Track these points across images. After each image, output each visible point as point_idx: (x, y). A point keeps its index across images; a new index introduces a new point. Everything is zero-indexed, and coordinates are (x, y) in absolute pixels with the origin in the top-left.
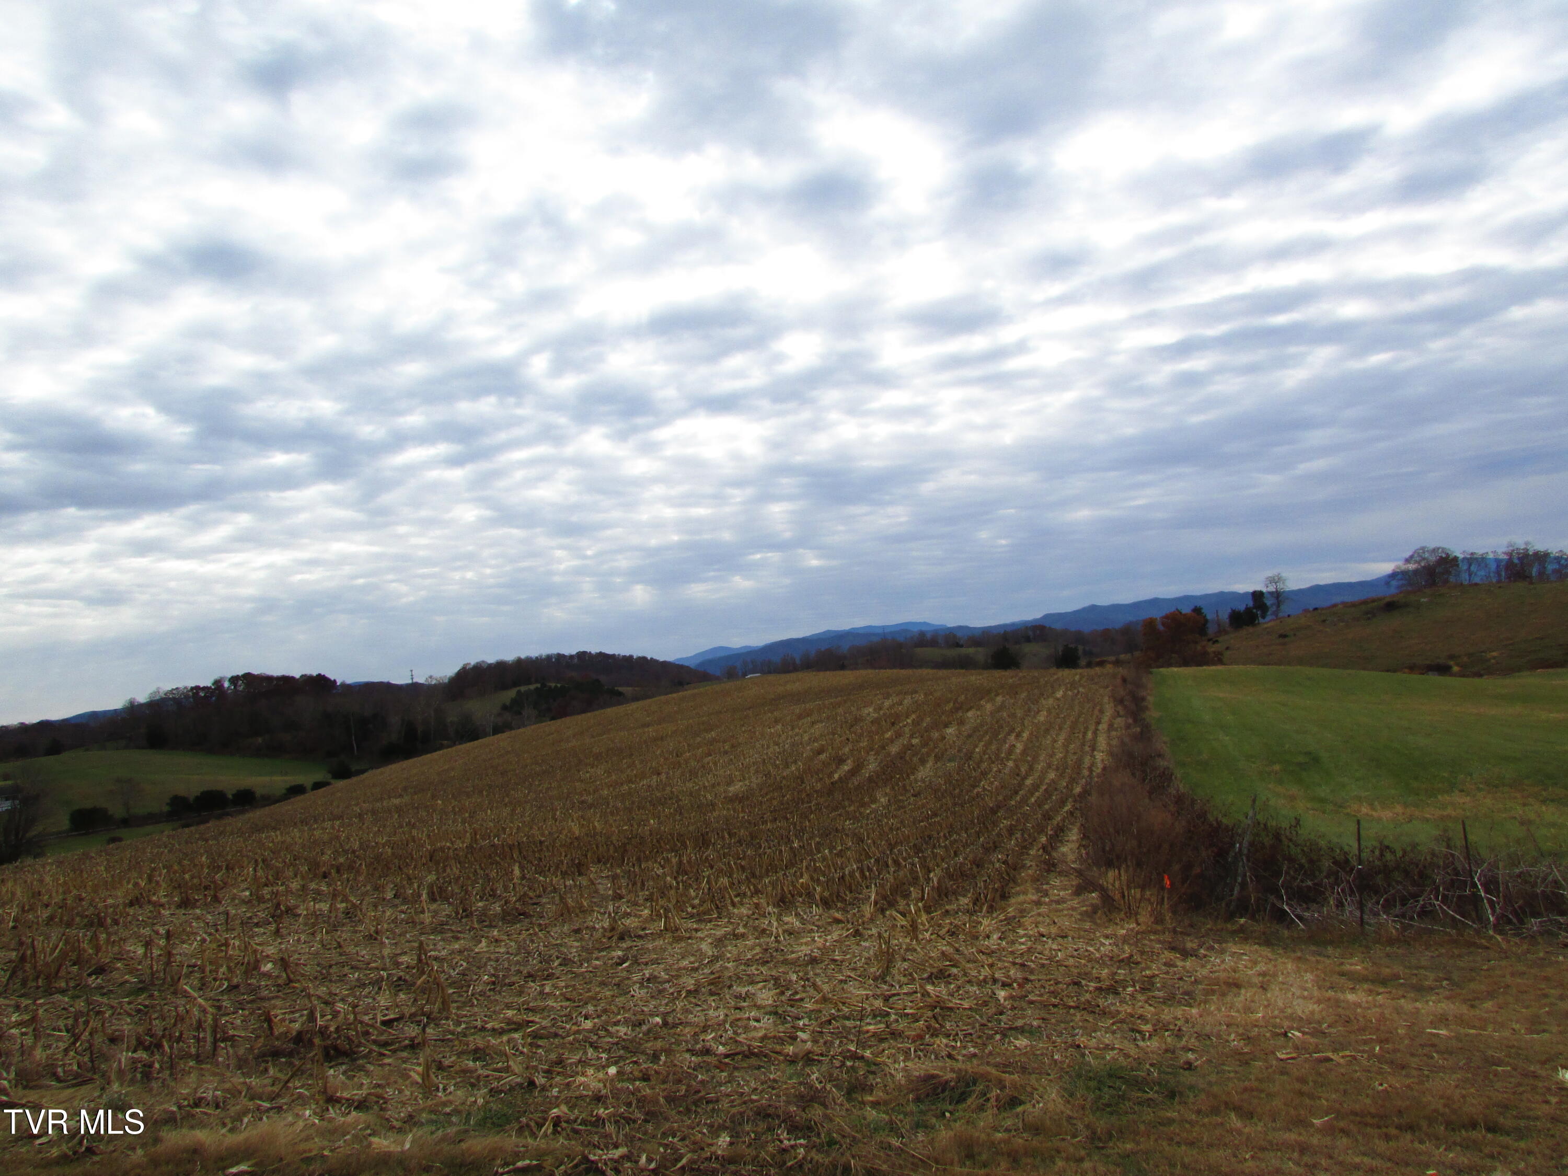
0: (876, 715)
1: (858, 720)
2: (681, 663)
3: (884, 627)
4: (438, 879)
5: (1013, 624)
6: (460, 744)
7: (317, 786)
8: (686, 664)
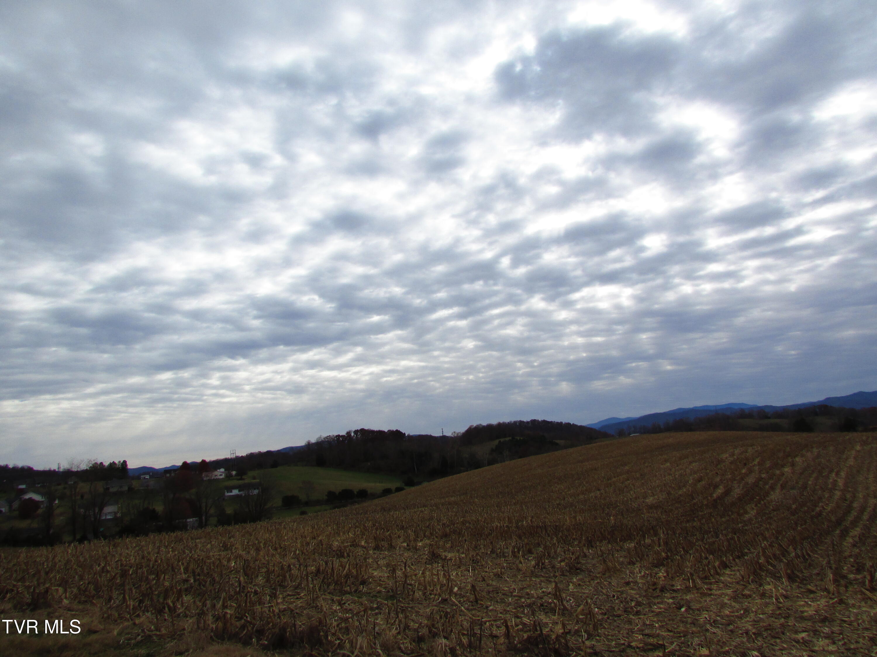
0: (732, 459)
1: (720, 462)
2: (590, 426)
3: (716, 406)
4: (517, 544)
5: (803, 404)
6: (471, 470)
7: (399, 490)
8: (593, 427)
